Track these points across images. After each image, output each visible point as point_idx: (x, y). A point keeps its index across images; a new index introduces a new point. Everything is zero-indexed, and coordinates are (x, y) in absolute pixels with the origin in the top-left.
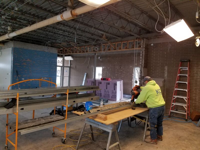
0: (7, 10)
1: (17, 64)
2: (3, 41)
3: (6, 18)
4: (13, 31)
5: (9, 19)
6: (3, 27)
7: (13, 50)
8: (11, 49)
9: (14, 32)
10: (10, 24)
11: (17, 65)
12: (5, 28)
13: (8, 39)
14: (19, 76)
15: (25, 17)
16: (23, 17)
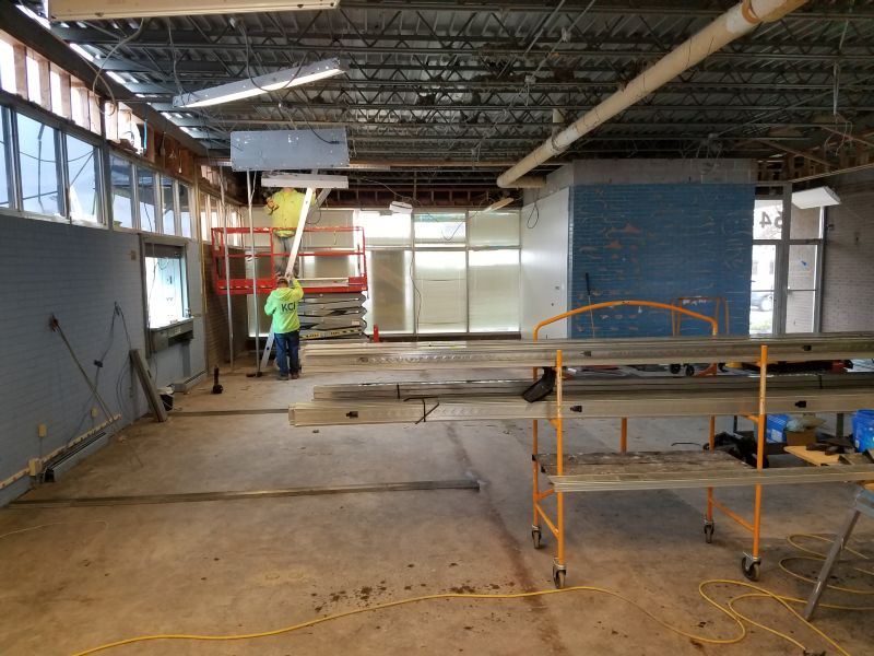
0: (538, 48)
1: (589, 248)
2: (539, 167)
3: (538, 80)
4: (568, 122)
5: (548, 80)
6: (537, 114)
7: (572, 198)
8: (565, 193)
9: (572, 126)
10: (556, 97)
11: (588, 253)
12: (543, 118)
13: (552, 159)
14: (595, 294)
15: (602, 58)
16: (599, 59)
